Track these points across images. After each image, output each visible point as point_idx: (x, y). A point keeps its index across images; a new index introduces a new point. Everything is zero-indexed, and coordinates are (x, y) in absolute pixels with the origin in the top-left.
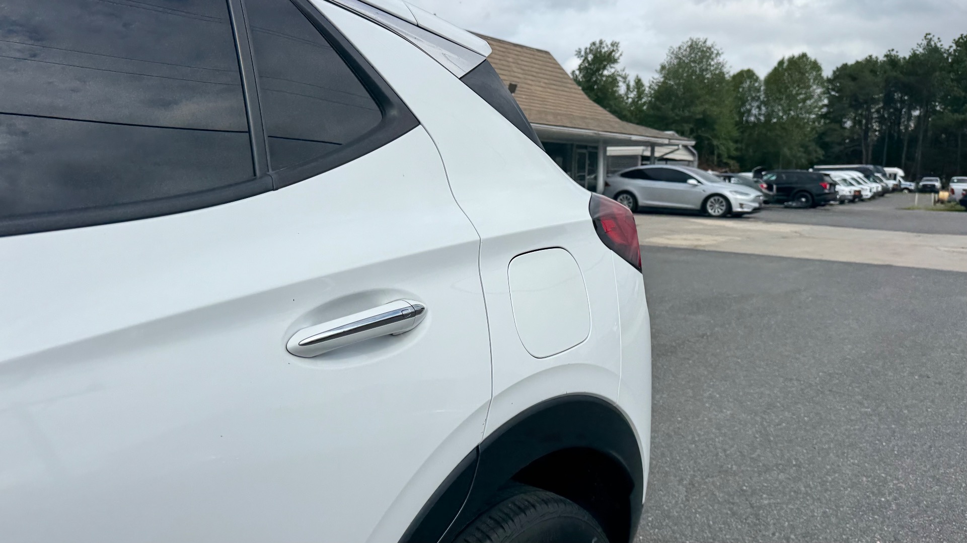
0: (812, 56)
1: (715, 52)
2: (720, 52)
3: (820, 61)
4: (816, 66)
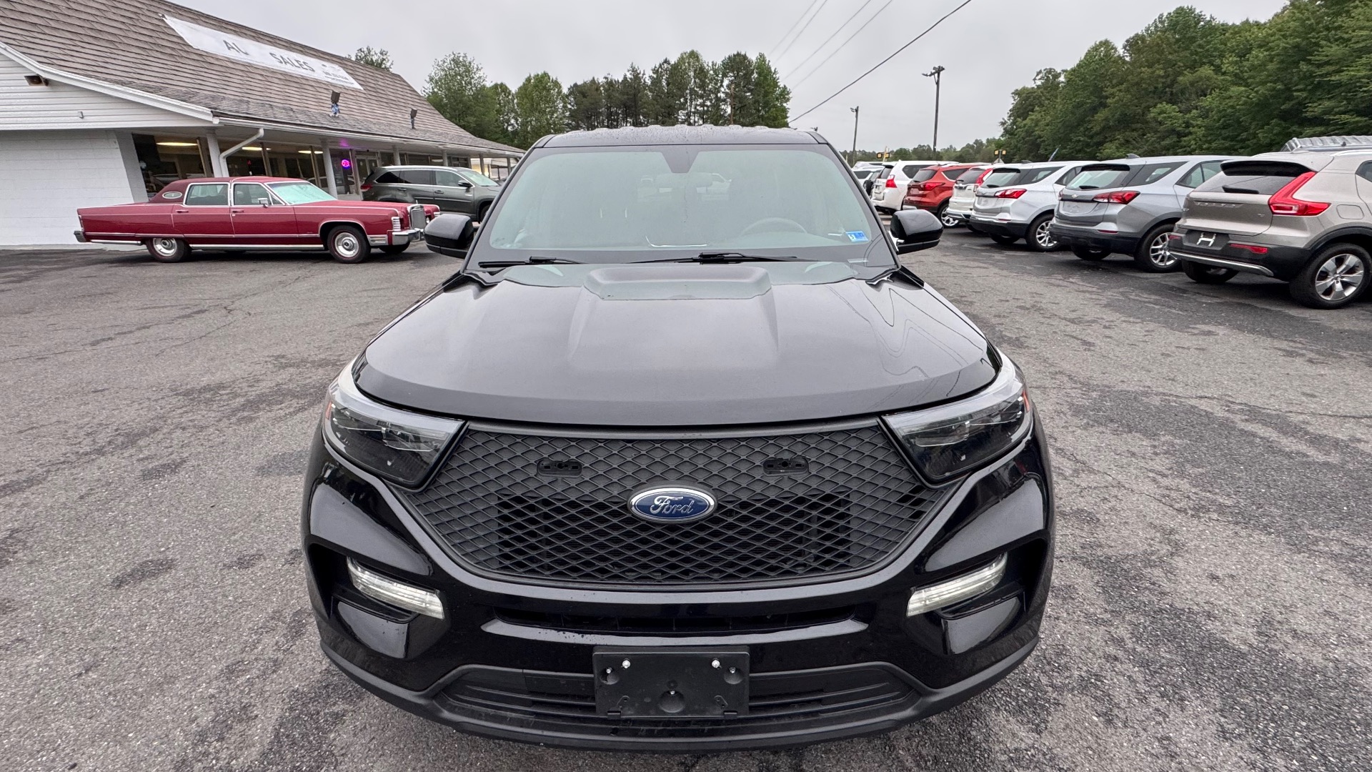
0: (553, 76)
1: (475, 66)
2: (480, 68)
3: (559, 81)
4: (556, 84)
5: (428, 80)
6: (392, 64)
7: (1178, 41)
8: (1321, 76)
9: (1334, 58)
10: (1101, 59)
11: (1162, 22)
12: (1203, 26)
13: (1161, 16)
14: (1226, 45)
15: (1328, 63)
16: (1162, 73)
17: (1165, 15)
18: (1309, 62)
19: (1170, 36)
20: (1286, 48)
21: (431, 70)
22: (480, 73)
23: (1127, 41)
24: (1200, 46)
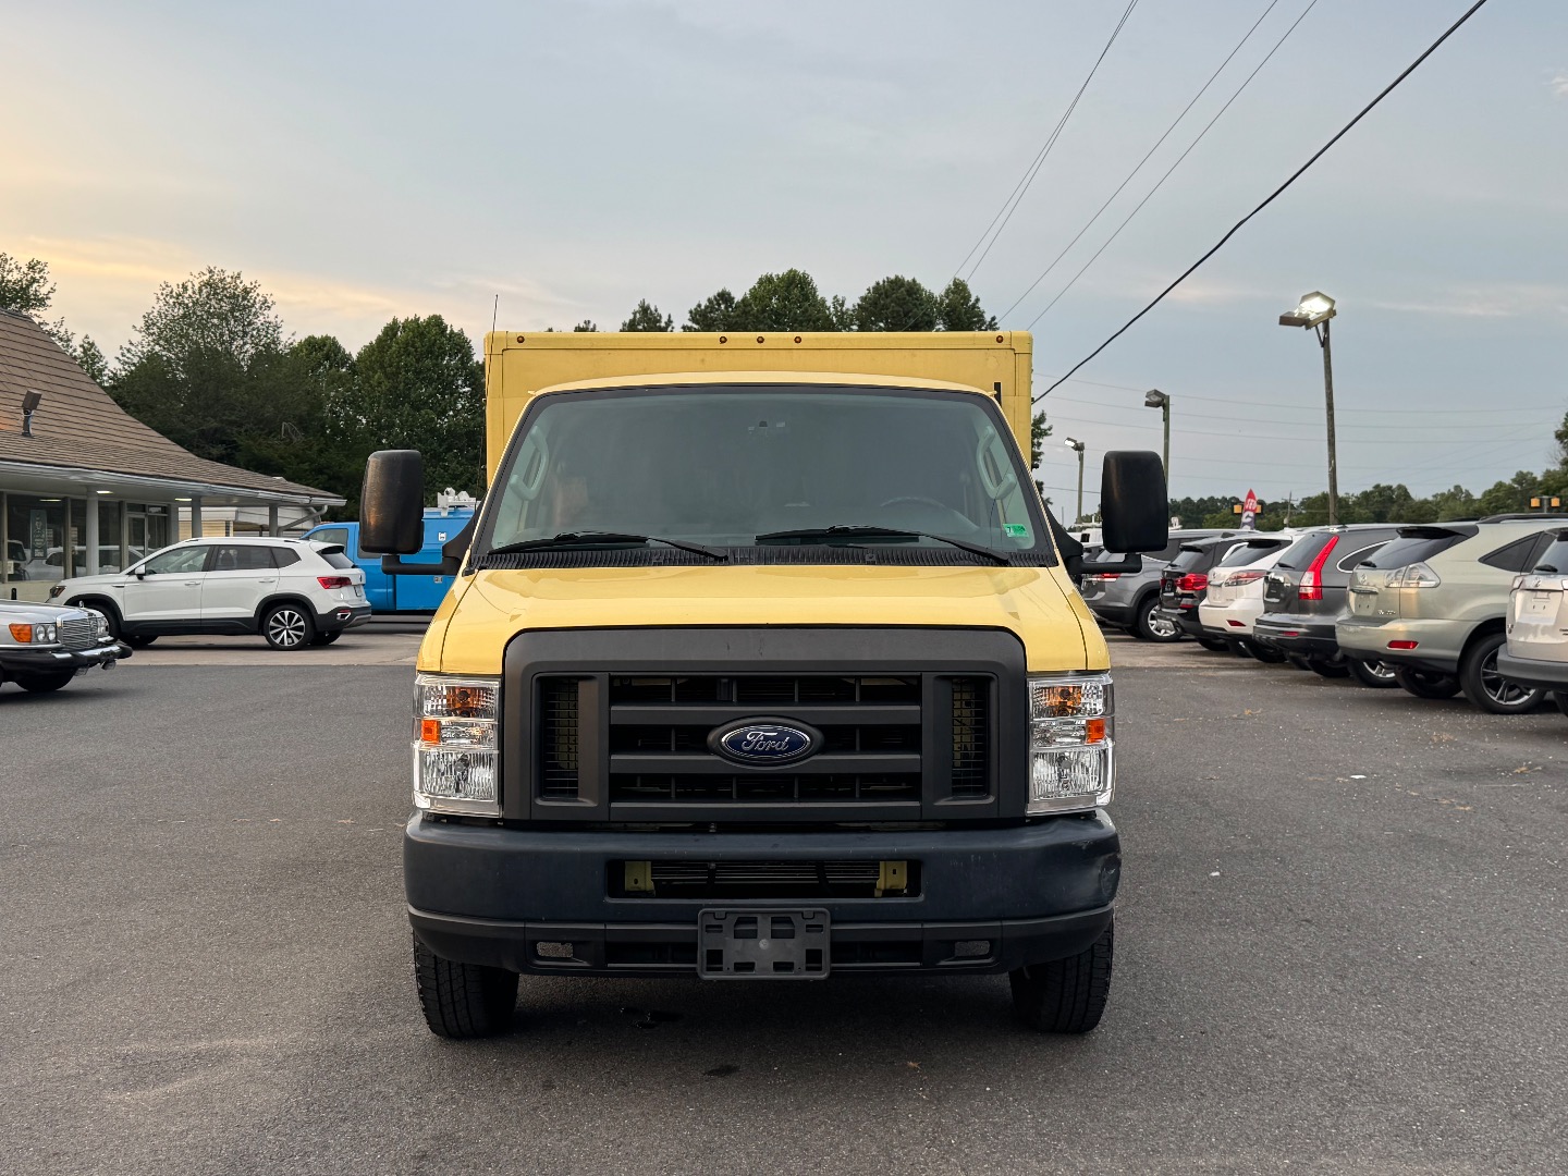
1: (260, 298)
3: (467, 334)
4: (461, 343)
5: (141, 324)
6: (53, 290)
21: (151, 304)
22: (271, 315)
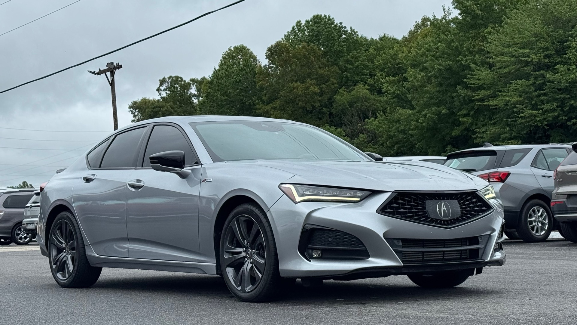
7: (325, 54)
8: (478, 100)
9: (486, 82)
10: (242, 70)
11: (303, 31)
12: (347, 40)
13: (298, 24)
14: (373, 62)
15: (481, 88)
16: (316, 89)
17: (303, 23)
18: (466, 86)
19: (315, 47)
20: (440, 70)
23: (269, 50)
24: (347, 61)
